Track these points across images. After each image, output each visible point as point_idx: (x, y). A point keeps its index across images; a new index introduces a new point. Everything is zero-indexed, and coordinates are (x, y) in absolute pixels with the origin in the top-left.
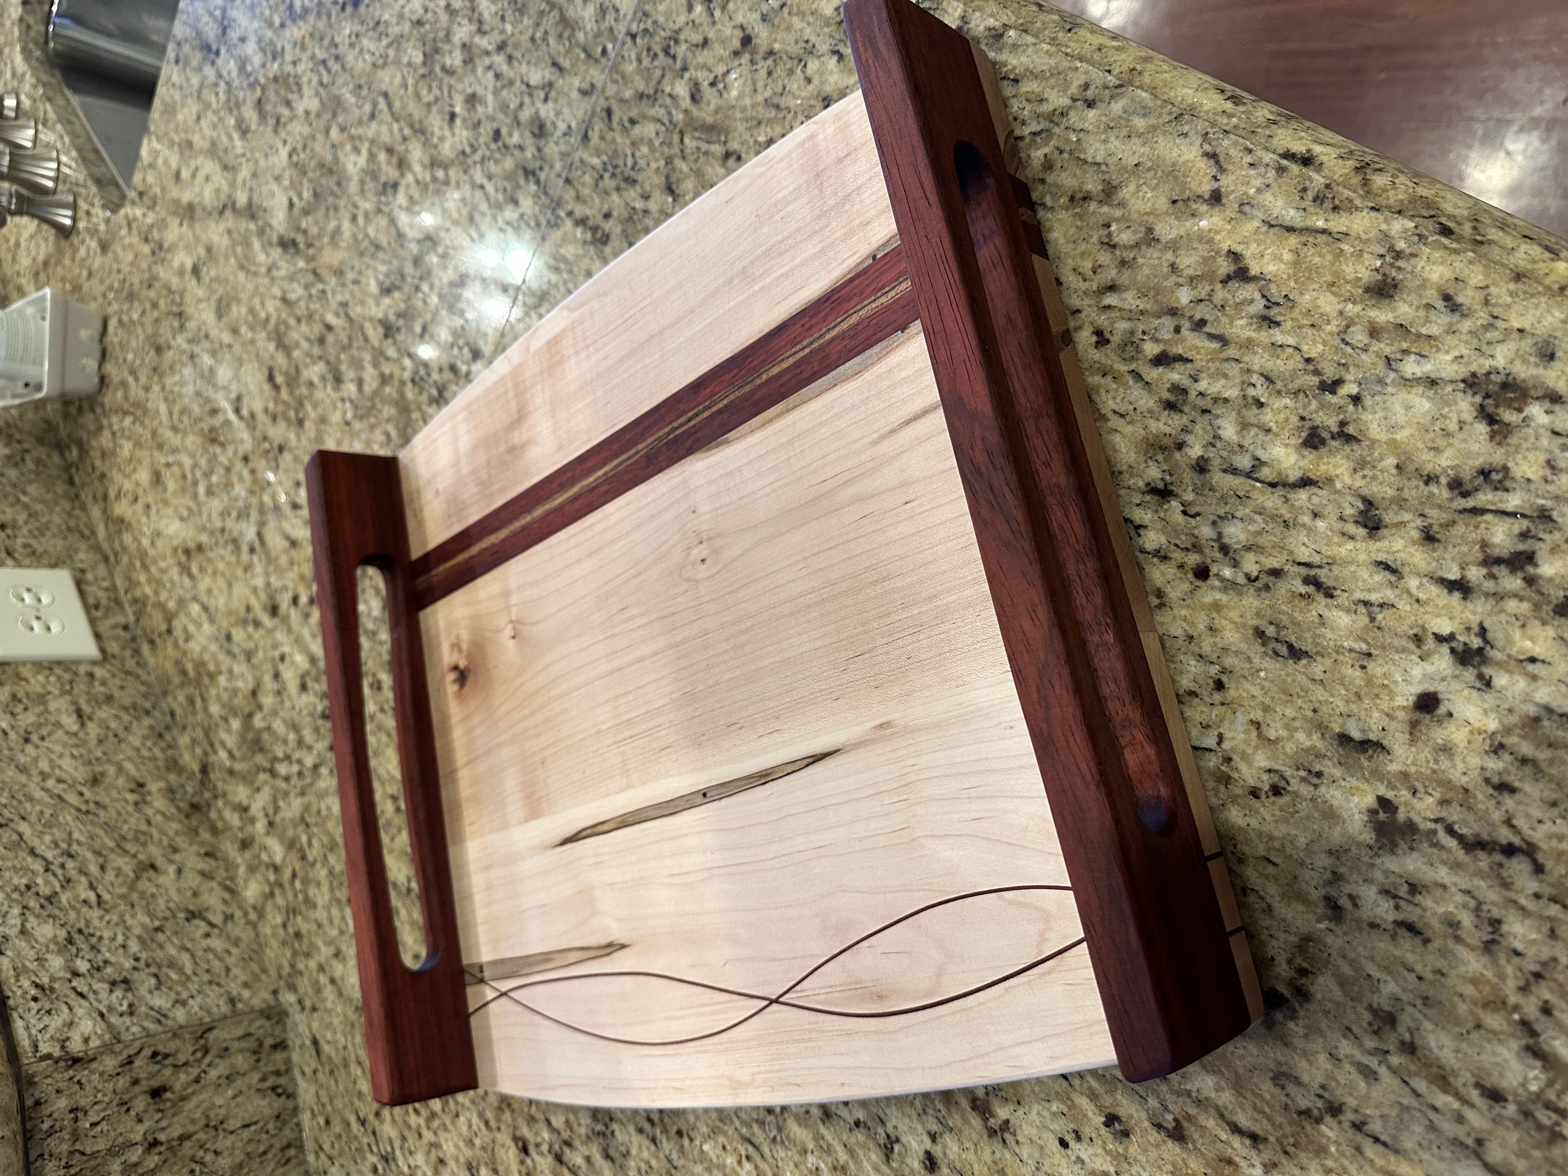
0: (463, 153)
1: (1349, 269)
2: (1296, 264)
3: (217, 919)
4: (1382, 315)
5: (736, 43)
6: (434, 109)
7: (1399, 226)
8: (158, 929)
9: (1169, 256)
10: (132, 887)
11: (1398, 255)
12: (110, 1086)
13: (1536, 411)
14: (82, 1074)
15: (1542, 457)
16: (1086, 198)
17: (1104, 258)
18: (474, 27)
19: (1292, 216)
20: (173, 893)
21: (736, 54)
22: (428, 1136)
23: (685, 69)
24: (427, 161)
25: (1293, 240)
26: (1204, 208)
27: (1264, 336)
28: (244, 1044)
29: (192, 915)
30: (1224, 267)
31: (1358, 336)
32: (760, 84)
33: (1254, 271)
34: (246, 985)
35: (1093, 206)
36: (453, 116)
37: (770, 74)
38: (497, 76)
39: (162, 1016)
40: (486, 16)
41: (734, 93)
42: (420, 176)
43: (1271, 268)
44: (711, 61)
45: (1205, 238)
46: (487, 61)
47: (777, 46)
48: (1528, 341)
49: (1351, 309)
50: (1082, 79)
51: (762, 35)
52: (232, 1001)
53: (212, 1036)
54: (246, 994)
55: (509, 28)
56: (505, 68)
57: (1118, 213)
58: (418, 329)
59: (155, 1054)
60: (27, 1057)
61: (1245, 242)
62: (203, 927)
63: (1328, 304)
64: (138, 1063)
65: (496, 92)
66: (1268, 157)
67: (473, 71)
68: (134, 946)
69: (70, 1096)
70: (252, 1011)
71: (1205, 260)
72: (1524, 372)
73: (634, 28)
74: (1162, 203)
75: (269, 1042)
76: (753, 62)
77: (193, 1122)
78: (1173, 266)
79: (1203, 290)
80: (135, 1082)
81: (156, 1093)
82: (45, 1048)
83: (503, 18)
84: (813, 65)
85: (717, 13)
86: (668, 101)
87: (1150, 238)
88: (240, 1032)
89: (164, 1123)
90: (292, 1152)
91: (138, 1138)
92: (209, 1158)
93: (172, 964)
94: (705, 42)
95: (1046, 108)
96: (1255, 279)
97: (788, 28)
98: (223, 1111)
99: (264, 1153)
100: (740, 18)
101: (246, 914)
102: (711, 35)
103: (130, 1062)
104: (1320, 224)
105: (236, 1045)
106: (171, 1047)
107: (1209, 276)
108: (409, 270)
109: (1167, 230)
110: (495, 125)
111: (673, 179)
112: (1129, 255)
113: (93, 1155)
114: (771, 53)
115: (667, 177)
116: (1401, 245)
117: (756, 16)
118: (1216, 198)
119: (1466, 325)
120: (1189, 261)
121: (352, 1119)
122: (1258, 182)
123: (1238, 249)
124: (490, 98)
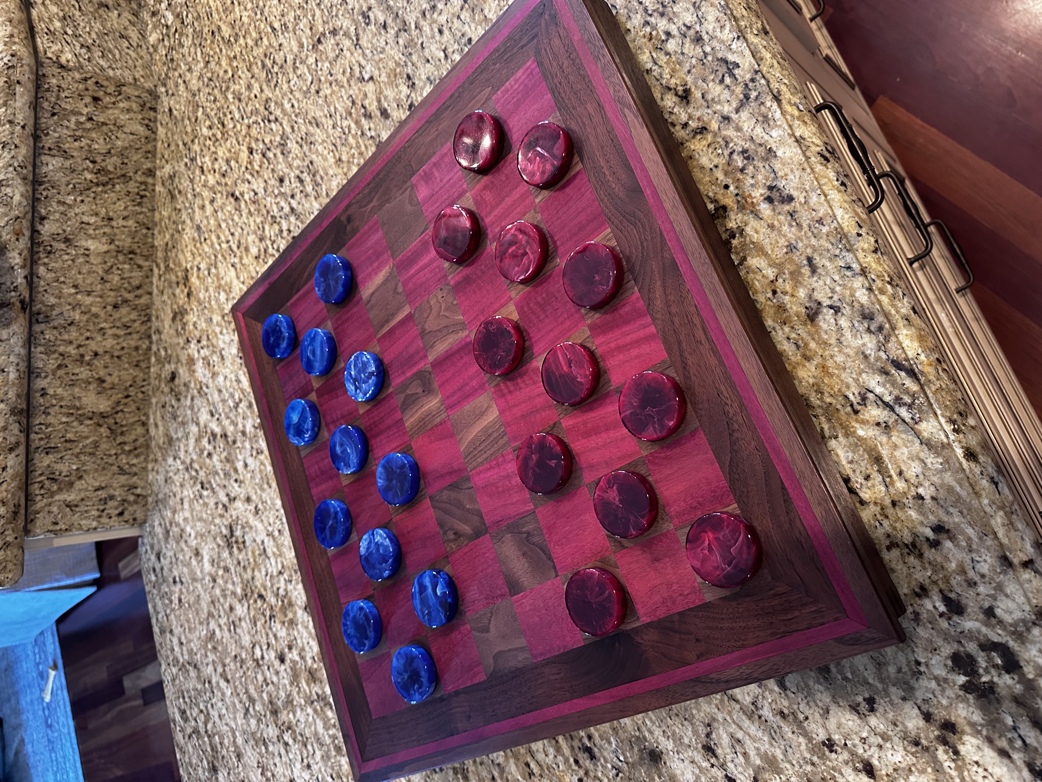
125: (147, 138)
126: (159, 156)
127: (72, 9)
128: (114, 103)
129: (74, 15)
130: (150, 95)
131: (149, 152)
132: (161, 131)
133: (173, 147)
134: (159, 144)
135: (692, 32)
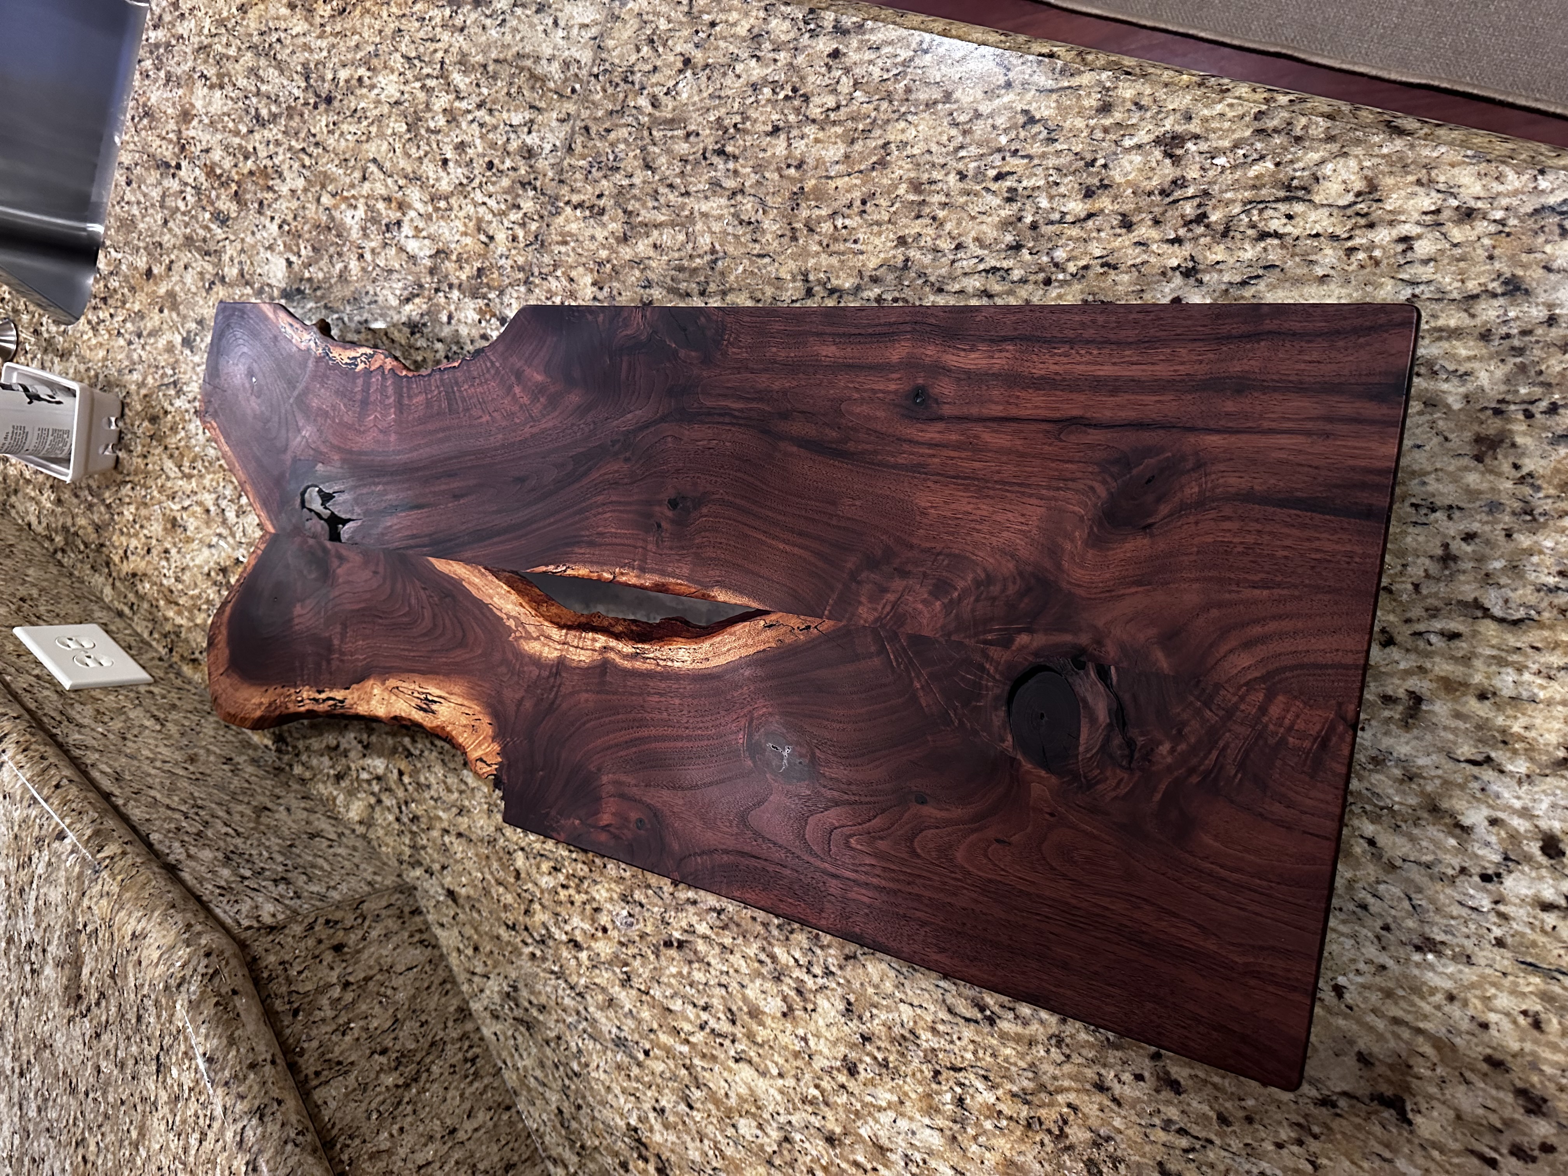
0: (461, 184)
1: (1086, 103)
2: (1058, 108)
3: (333, 836)
4: (1108, 122)
5: (680, 65)
6: (426, 161)
7: (1105, 75)
8: (291, 846)
9: (990, 121)
10: (258, 823)
11: (1108, 89)
12: (302, 945)
13: (1189, 145)
14: (280, 938)
15: (1198, 166)
16: (935, 103)
17: (954, 132)
18: (452, 97)
19: (1050, 84)
20: (290, 823)
21: (681, 71)
22: (579, 898)
23: (643, 88)
24: (426, 198)
25: (1054, 96)
26: (1003, 91)
27: (1050, 149)
28: (390, 912)
29: (312, 836)
30: (1021, 119)
31: (1099, 135)
32: (703, 87)
33: (1038, 117)
34: (375, 873)
35: (940, 106)
36: (445, 162)
37: (709, 78)
38: (481, 125)
39: (322, 898)
40: (462, 86)
41: (685, 96)
42: (422, 211)
43: (1046, 113)
44: (662, 80)
45: (1009, 107)
46: (470, 117)
47: (710, 61)
48: (1178, 115)
49: (1092, 122)
50: (918, 39)
51: (698, 56)
52: (369, 883)
53: (365, 906)
54: (379, 879)
55: (485, 91)
56: (487, 118)
57: (955, 106)
58: (445, 319)
59: (328, 922)
60: (236, 930)
61: (1030, 103)
62: (326, 843)
63: (1080, 123)
64: (317, 928)
65: (482, 137)
66: (1031, 58)
67: (458, 126)
68: (280, 858)
69: (276, 953)
70: (388, 888)
71: (1010, 118)
72: (1179, 129)
73: (595, 70)
74: (980, 95)
75: (407, 909)
76: (694, 74)
77: (370, 967)
78: (994, 127)
79: (1013, 135)
80: (320, 941)
81: (338, 948)
82: (245, 923)
83: (478, 85)
84: (739, 68)
85: (661, 49)
86: (634, 111)
87: (978, 115)
88: (384, 903)
89: (350, 970)
90: (448, 986)
91: (335, 980)
92: (389, 992)
93: (313, 866)
94: (655, 68)
95: (899, 60)
96: (1039, 121)
97: (717, 48)
98: (389, 959)
99: (428, 988)
100: (678, 49)
101: (353, 831)
102: (659, 63)
103: (311, 927)
104: (1066, 84)
105: (384, 913)
106: (338, 915)
107: (1014, 126)
108: (426, 280)
109: (985, 108)
110: (487, 159)
111: (649, 159)
112: (967, 127)
113: (307, 994)
114: (707, 65)
115: (644, 159)
116: (1108, 84)
117: (691, 45)
118: (1009, 85)
119: (1149, 114)
120: (1001, 121)
121: (503, 932)
122: (1029, 71)
123: (1026, 108)
124: (478, 142)
125: (430, 961)
126: (462, 977)
127: (229, 839)
128: (364, 938)
129: (236, 847)
130: (401, 892)
131: (444, 982)
132: (447, 938)
133: (487, 946)
134: (454, 960)
135: (1446, 214)
